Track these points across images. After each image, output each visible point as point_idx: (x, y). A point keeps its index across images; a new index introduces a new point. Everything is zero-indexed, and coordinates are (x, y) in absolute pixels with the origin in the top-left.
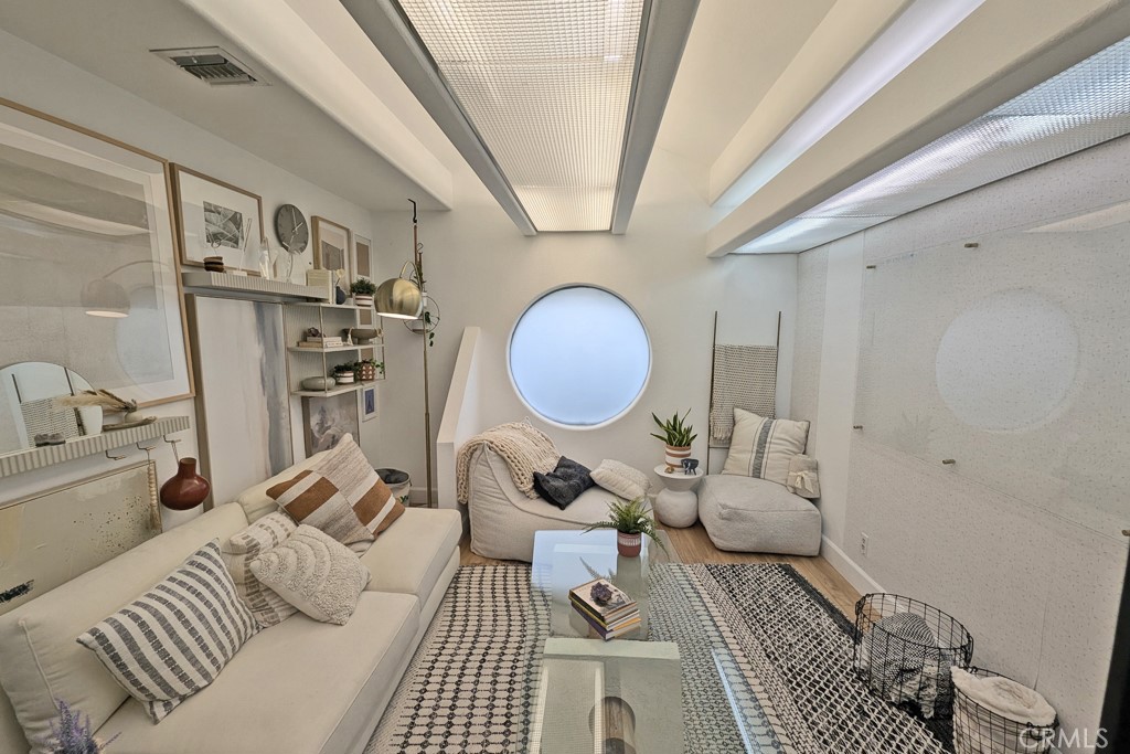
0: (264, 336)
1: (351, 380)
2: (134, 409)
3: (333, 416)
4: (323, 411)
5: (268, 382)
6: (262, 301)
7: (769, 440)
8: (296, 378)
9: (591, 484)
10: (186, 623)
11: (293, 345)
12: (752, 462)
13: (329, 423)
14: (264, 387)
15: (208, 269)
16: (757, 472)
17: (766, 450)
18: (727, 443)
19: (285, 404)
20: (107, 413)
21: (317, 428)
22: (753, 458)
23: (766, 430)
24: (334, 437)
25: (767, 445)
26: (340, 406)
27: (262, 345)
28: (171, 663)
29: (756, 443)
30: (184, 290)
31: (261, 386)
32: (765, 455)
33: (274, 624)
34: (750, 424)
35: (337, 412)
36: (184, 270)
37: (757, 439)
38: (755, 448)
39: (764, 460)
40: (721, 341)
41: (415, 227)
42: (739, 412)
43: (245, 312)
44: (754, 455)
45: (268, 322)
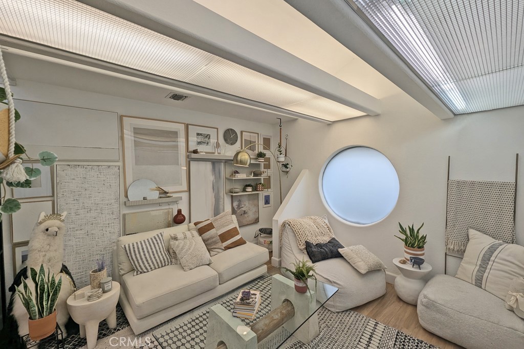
0: (215, 173)
1: (251, 190)
2: (168, 193)
3: (245, 203)
4: (240, 201)
5: (216, 189)
6: (215, 162)
7: (492, 258)
8: (228, 188)
9: (339, 256)
10: (144, 252)
11: (228, 176)
12: (475, 273)
13: (242, 206)
14: (213, 190)
15: (194, 153)
16: (479, 283)
17: (489, 267)
18: (460, 254)
19: (222, 197)
20: (160, 194)
21: (236, 207)
22: (476, 270)
23: (492, 250)
24: (245, 211)
25: (491, 263)
26: (249, 200)
27: (214, 176)
28: (138, 260)
29: (480, 259)
30: (188, 160)
31: (212, 190)
32: (487, 271)
33: (176, 264)
34: (479, 242)
35: (247, 201)
36: (188, 154)
37: (481, 256)
38: (479, 263)
39: (486, 275)
40: (454, 177)
41: (281, 129)
42: (472, 232)
43: (209, 166)
44: (478, 267)
45: (217, 169)
